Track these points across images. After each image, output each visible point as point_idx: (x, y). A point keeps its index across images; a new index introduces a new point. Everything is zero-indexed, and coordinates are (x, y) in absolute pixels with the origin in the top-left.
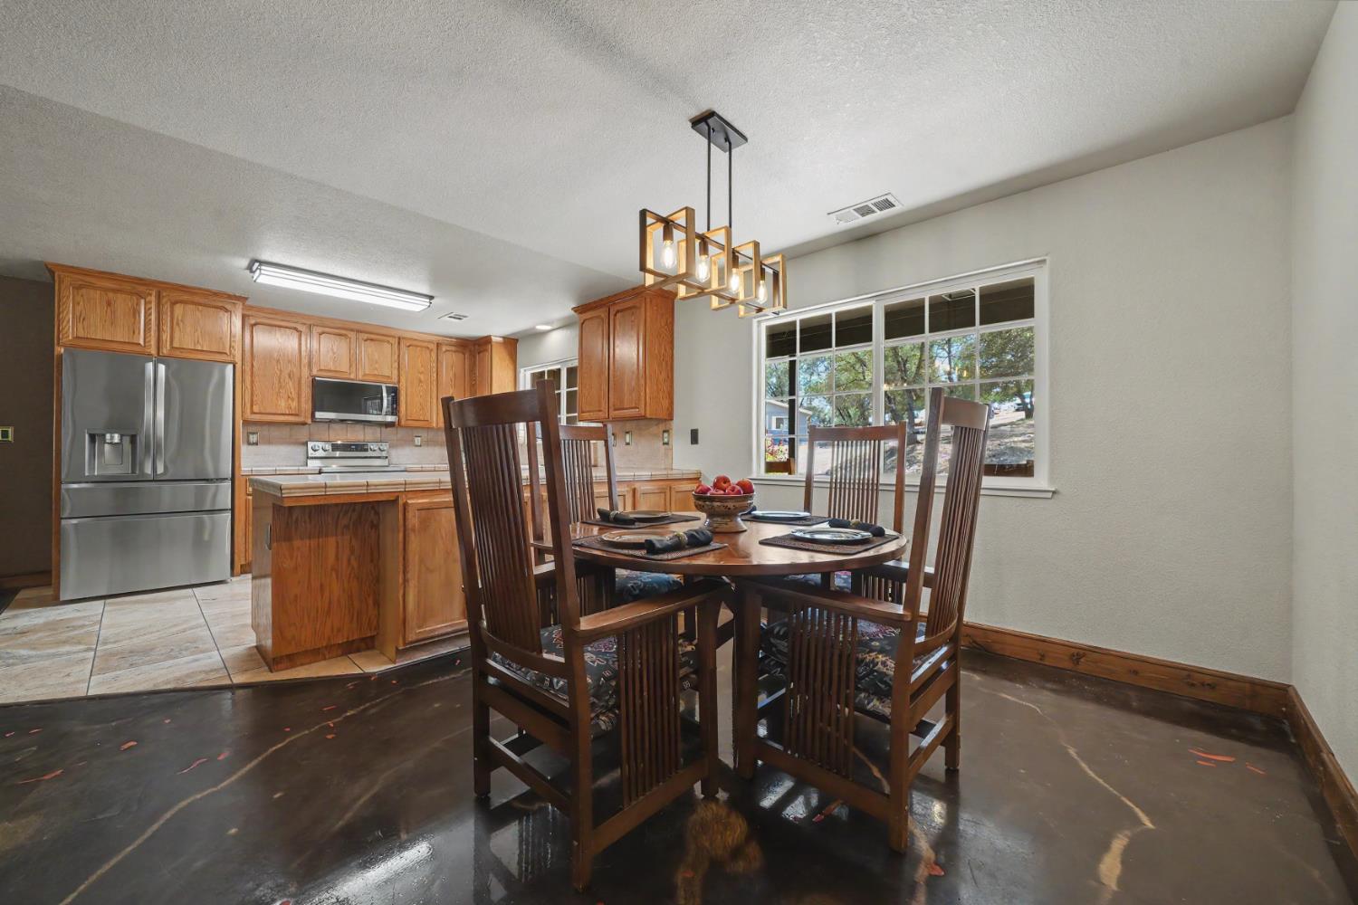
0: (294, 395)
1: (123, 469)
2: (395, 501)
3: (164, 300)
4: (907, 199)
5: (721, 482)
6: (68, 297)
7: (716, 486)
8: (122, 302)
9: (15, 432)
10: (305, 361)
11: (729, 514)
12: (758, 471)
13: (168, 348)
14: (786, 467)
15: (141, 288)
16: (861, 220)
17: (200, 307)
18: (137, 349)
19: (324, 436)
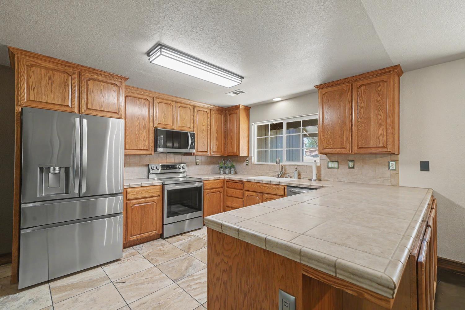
0: (146, 138)
1: (60, 190)
3: (83, 78)
6: (24, 72)
8: (57, 78)
10: (151, 119)
13: (85, 109)
15: (69, 70)
17: (103, 84)
18: (67, 109)
19: (156, 162)
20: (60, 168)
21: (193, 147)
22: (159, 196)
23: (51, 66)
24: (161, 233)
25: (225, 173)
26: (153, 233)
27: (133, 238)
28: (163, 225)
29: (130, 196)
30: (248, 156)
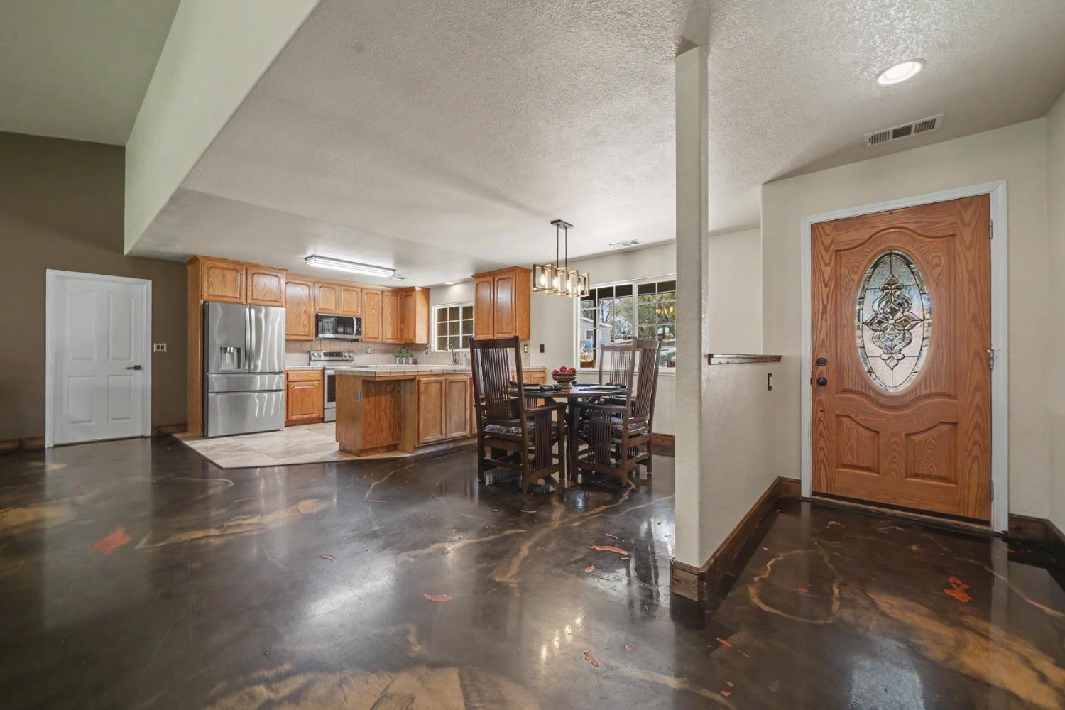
0: (307, 323)
1: (233, 367)
2: (415, 378)
3: (249, 273)
4: (644, 240)
5: (563, 369)
6: (205, 273)
7: (561, 370)
8: (229, 274)
9: (167, 346)
10: (312, 303)
11: (567, 381)
12: (577, 367)
13: (252, 300)
14: (591, 364)
15: (238, 267)
16: (624, 247)
17: (266, 276)
18: (236, 300)
19: (318, 348)
20: (234, 348)
21: (359, 332)
22: (319, 381)
23: (225, 266)
24: (322, 416)
25: (401, 363)
26: (314, 415)
27: (294, 418)
28: (324, 409)
29: (291, 378)
30: (427, 344)
